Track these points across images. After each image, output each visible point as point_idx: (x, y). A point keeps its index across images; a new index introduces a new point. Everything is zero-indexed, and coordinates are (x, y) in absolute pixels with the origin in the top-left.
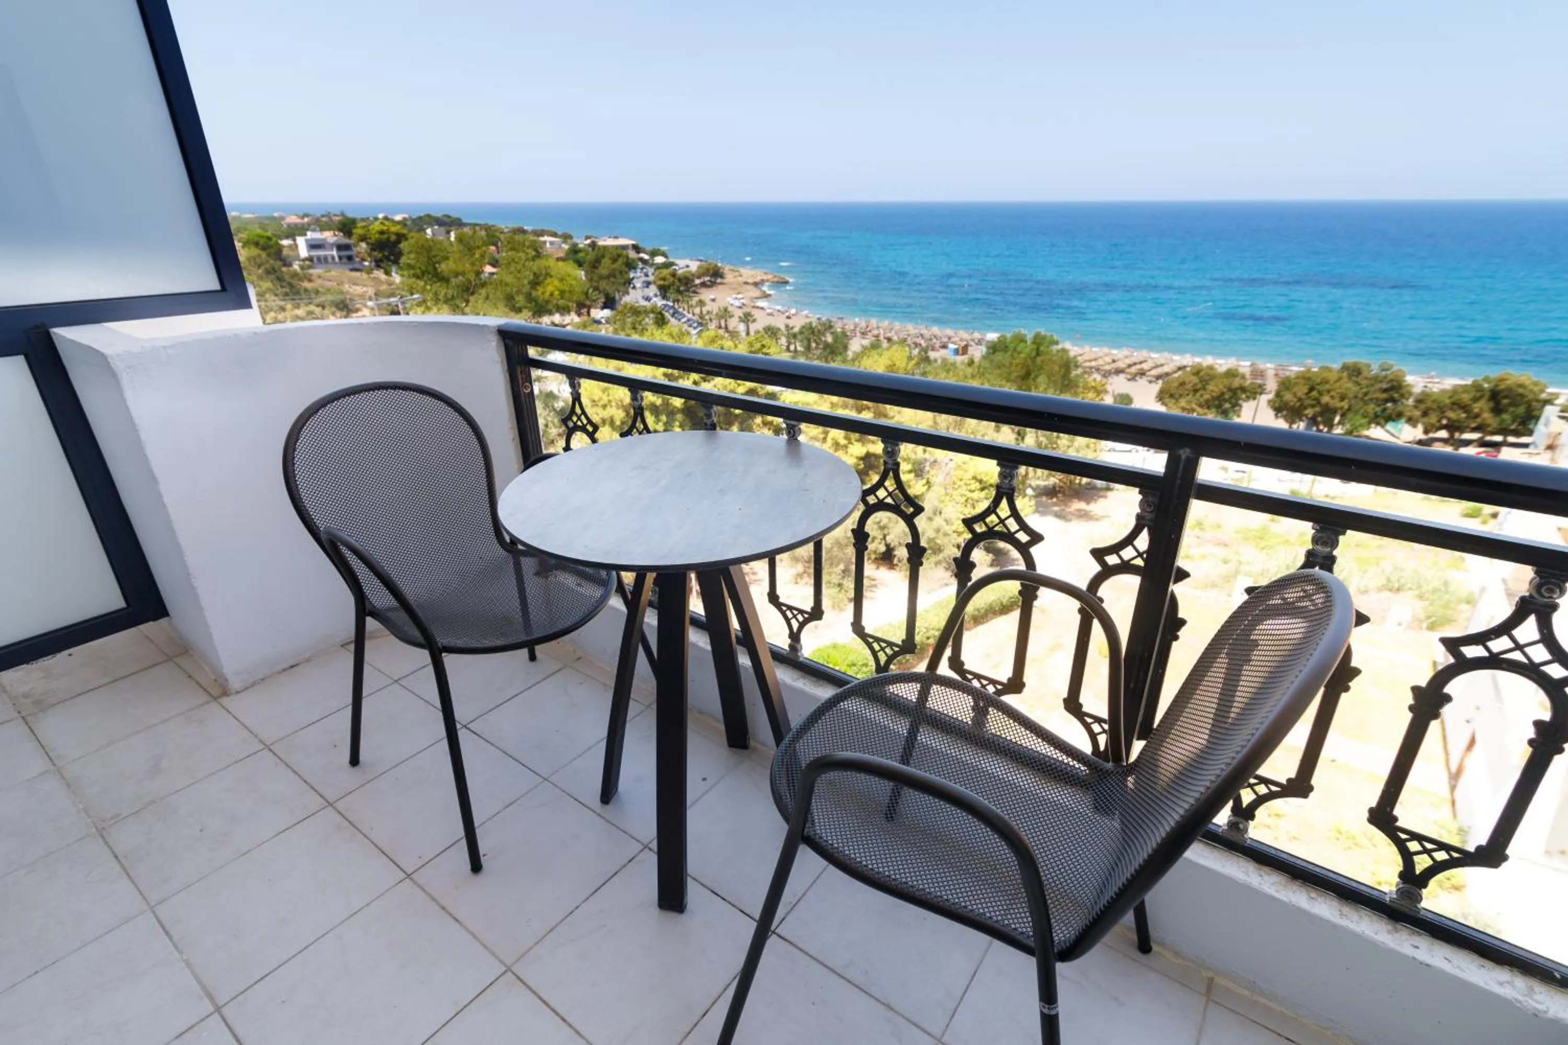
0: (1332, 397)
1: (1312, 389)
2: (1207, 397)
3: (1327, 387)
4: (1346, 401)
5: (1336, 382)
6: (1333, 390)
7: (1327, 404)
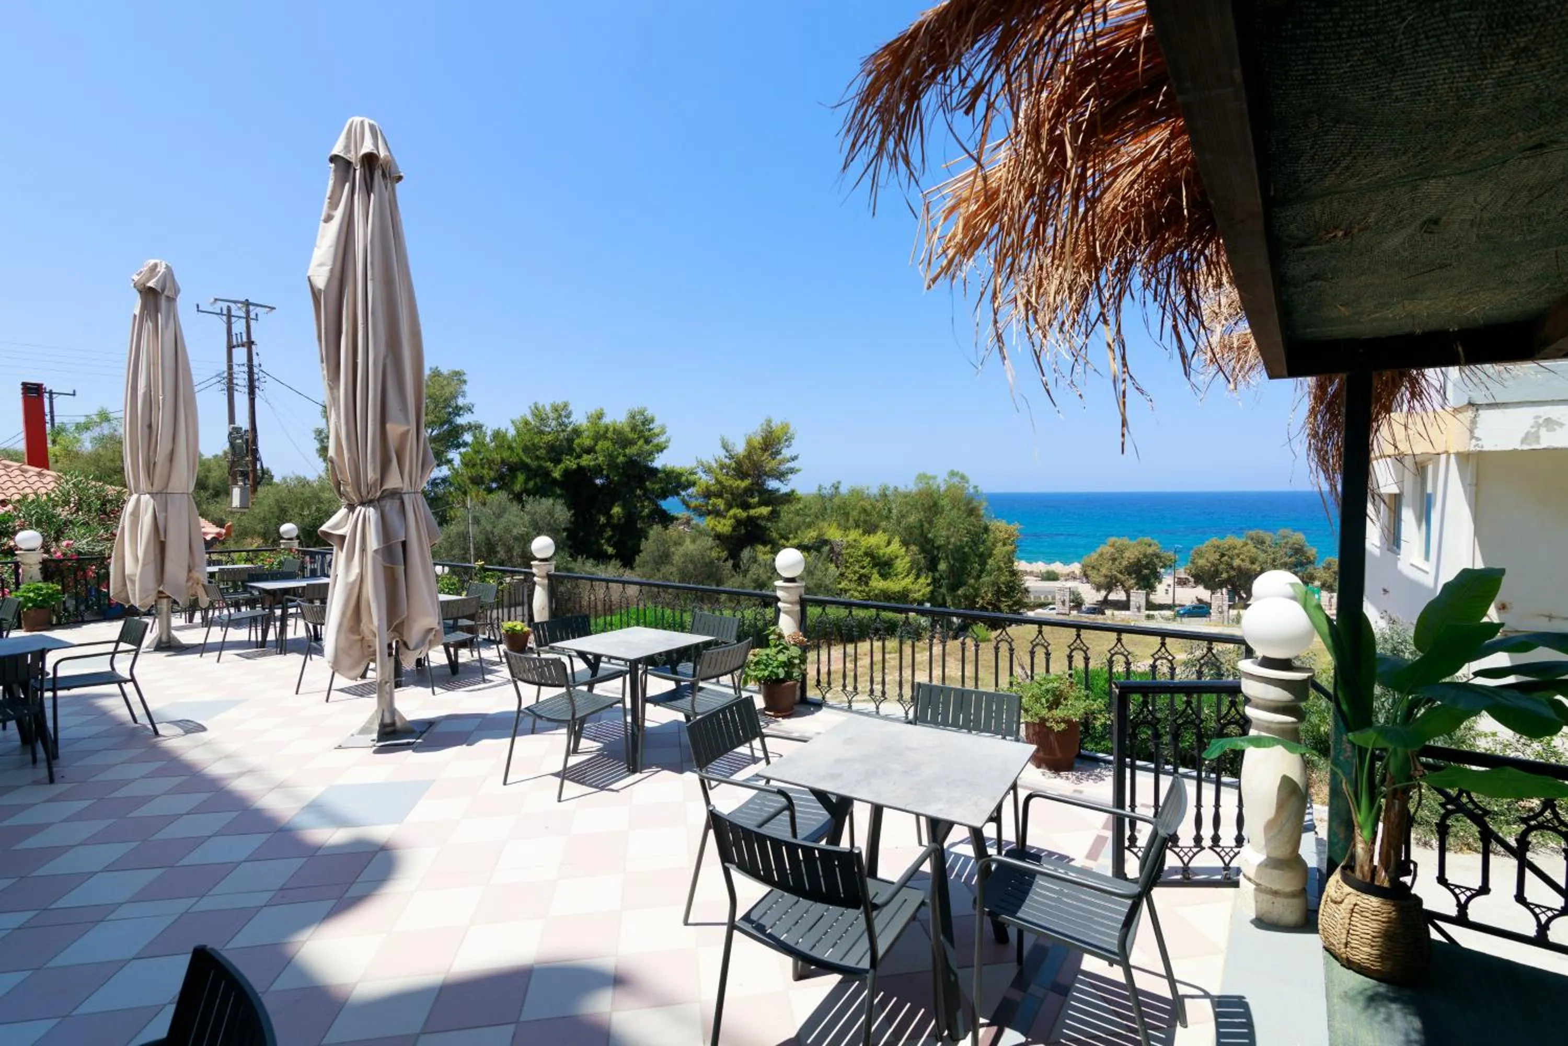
0: (1243, 560)
1: (1223, 555)
2: (1125, 563)
3: (1236, 551)
4: (1257, 564)
5: (1242, 547)
6: (1241, 553)
7: (1239, 567)
